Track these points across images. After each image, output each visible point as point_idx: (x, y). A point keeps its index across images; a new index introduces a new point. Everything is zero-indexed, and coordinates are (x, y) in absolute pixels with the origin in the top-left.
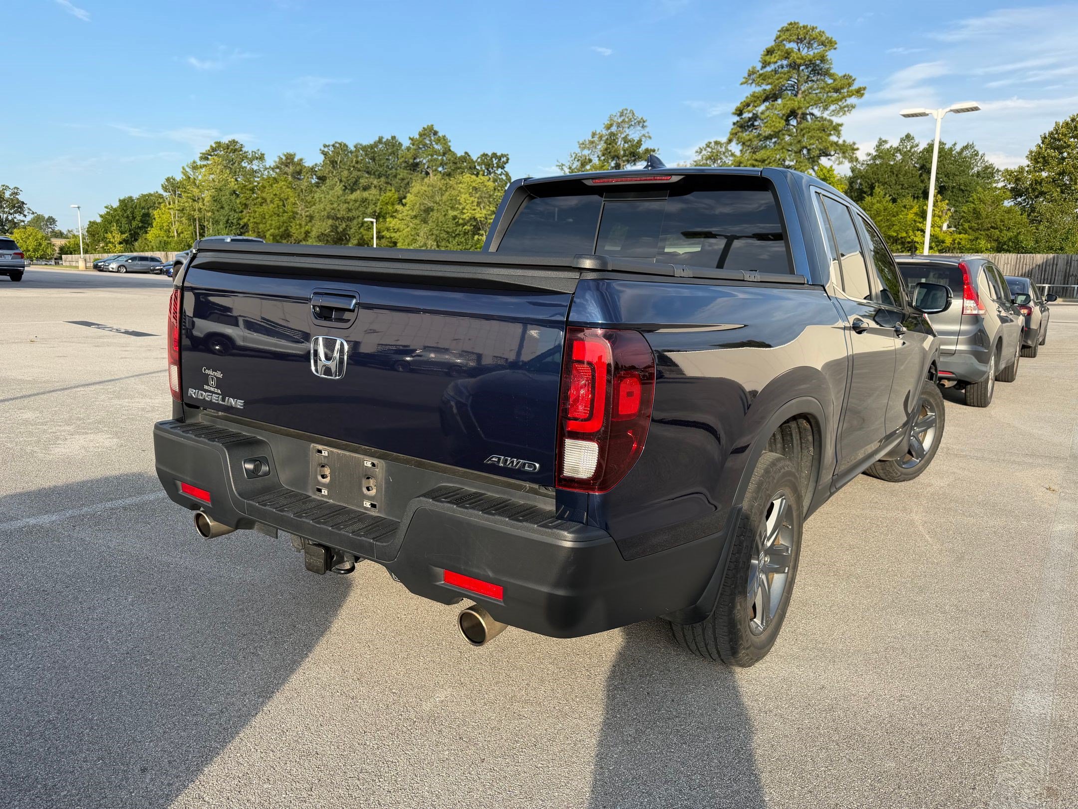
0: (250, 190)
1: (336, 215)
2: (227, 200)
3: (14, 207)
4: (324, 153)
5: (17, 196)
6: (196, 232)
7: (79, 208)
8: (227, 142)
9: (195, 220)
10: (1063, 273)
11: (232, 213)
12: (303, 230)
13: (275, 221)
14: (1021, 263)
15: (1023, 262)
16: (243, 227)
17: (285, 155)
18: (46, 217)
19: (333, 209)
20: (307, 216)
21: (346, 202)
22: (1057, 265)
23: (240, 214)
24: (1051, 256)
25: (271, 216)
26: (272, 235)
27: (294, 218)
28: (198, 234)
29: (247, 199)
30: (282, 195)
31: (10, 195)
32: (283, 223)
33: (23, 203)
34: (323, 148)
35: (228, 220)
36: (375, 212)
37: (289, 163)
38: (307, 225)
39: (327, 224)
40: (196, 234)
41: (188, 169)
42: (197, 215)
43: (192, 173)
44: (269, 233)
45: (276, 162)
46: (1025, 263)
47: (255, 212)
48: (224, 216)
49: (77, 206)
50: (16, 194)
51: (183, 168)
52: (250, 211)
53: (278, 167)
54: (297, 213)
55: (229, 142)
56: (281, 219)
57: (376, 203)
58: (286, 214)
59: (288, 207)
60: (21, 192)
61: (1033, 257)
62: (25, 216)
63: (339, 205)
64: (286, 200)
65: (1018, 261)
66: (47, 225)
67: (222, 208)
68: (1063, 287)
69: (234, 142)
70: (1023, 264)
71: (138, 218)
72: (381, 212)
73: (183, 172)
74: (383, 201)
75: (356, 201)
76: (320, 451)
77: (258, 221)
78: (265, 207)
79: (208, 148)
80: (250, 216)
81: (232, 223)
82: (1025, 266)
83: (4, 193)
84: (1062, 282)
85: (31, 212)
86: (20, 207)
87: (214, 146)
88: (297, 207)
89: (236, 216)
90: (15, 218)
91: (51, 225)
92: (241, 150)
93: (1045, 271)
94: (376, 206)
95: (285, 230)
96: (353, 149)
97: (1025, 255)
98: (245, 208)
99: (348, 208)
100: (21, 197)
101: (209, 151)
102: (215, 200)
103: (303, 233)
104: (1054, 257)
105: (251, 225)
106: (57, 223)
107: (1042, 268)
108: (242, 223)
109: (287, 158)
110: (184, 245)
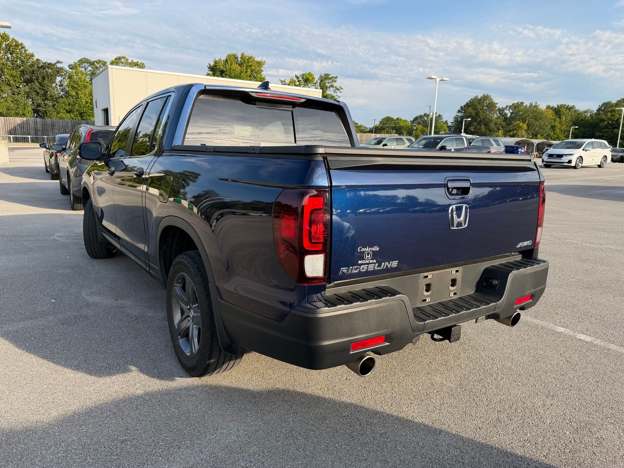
10: (34, 129)
14: (8, 122)
15: (9, 122)
22: (29, 124)
24: (25, 119)
46: (10, 123)
61: (14, 119)
65: (6, 121)
68: (36, 137)
70: (9, 124)
76: (427, 277)
82: (10, 124)
84: (35, 134)
93: (23, 128)
97: (10, 118)
104: (27, 120)
107: (21, 125)
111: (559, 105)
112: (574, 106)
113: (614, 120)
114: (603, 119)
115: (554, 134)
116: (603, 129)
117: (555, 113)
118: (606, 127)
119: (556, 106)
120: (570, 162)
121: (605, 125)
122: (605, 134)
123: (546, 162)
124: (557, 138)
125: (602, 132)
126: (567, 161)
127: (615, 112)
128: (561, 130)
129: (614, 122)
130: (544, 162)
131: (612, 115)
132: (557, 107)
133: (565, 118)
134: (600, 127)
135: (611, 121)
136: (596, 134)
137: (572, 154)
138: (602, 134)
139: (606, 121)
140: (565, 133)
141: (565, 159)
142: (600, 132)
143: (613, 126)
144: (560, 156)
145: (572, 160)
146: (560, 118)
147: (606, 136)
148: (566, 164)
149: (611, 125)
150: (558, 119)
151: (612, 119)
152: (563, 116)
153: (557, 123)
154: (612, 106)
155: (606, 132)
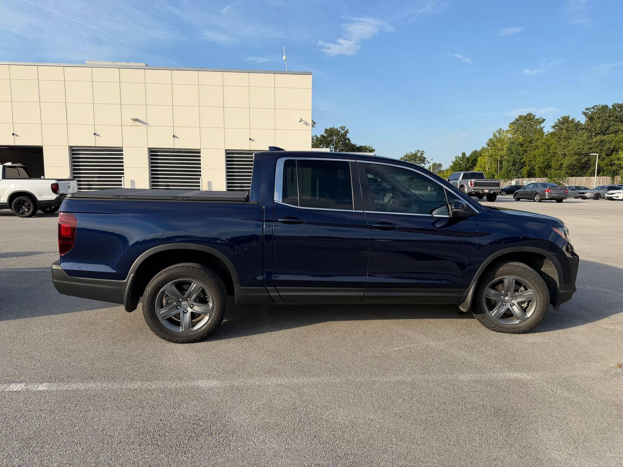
0: (529, 142)
1: (581, 153)
2: (515, 149)
3: (421, 160)
4: (585, 114)
5: (423, 155)
6: (497, 168)
7: (432, 159)
8: (525, 115)
9: (498, 161)
11: (517, 156)
12: (559, 163)
13: (541, 159)
16: (523, 164)
17: (562, 118)
18: (438, 164)
19: (579, 149)
20: (562, 155)
21: (589, 143)
23: (522, 156)
25: (539, 156)
26: (539, 167)
27: (554, 156)
28: (499, 169)
29: (527, 147)
30: (548, 143)
31: (420, 155)
32: (547, 160)
33: (425, 158)
34: (584, 111)
35: (515, 160)
36: (610, 148)
37: (565, 122)
38: (562, 160)
39: (573, 158)
40: (498, 169)
41: (496, 134)
42: (499, 158)
43: (498, 135)
44: (537, 166)
45: (555, 123)
47: (530, 154)
48: (513, 158)
49: (431, 159)
50: (422, 154)
51: (494, 133)
52: (528, 154)
53: (557, 126)
54: (557, 153)
55: (527, 115)
56: (546, 157)
57: (611, 142)
58: (549, 154)
59: (552, 150)
60: (424, 153)
62: (425, 164)
63: (584, 146)
64: (551, 145)
66: (438, 168)
67: (512, 153)
69: (530, 114)
71: (470, 162)
72: (615, 148)
73: (493, 136)
74: (616, 141)
75: (596, 142)
77: (532, 160)
78: (537, 151)
79: (514, 120)
80: (527, 157)
81: (517, 161)
83: (417, 154)
85: (428, 162)
86: (423, 160)
87: (518, 118)
88: (557, 150)
89: (519, 157)
90: (421, 165)
91: (439, 167)
92: (534, 119)
94: (611, 145)
95: (548, 164)
96: (611, 107)
98: (525, 153)
99: (590, 147)
100: (424, 156)
101: (515, 121)
102: (509, 149)
103: (559, 165)
105: (527, 162)
106: (442, 167)
108: (522, 161)
109: (563, 119)
110: (491, 175)
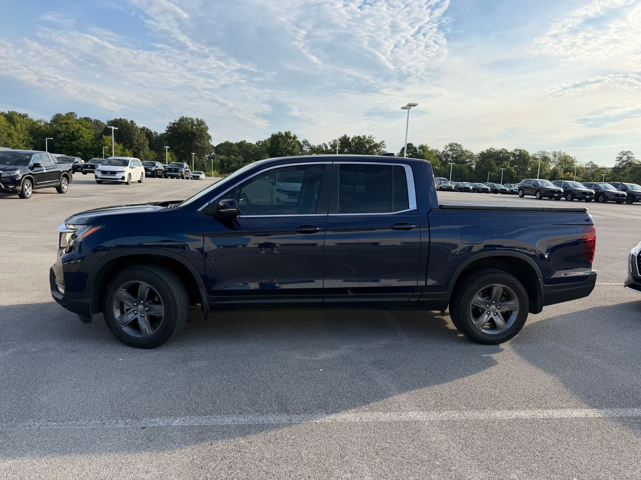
111: (10, 111)
112: (26, 114)
113: (70, 133)
114: (59, 131)
115: (13, 142)
116: (62, 141)
117: (8, 120)
118: (63, 139)
119: (7, 112)
120: (123, 178)
121: (63, 137)
122: (64, 146)
123: (100, 178)
124: (16, 147)
125: (61, 143)
126: (121, 178)
127: (69, 125)
128: (19, 139)
129: (70, 135)
130: (98, 178)
131: (67, 128)
132: (8, 114)
133: (20, 126)
134: (58, 138)
135: (68, 133)
136: (55, 145)
137: (123, 171)
138: (61, 145)
139: (62, 133)
140: (23, 142)
141: (119, 176)
142: (59, 144)
143: (70, 138)
144: (114, 173)
145: (124, 177)
146: (15, 126)
147: (65, 148)
148: (120, 180)
149: (68, 137)
150: (13, 127)
151: (68, 131)
152: (17, 123)
153: (13, 131)
154: (64, 118)
155: (65, 143)
